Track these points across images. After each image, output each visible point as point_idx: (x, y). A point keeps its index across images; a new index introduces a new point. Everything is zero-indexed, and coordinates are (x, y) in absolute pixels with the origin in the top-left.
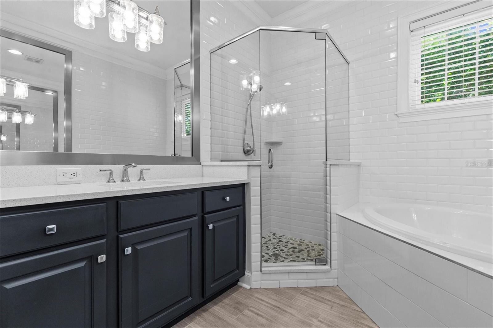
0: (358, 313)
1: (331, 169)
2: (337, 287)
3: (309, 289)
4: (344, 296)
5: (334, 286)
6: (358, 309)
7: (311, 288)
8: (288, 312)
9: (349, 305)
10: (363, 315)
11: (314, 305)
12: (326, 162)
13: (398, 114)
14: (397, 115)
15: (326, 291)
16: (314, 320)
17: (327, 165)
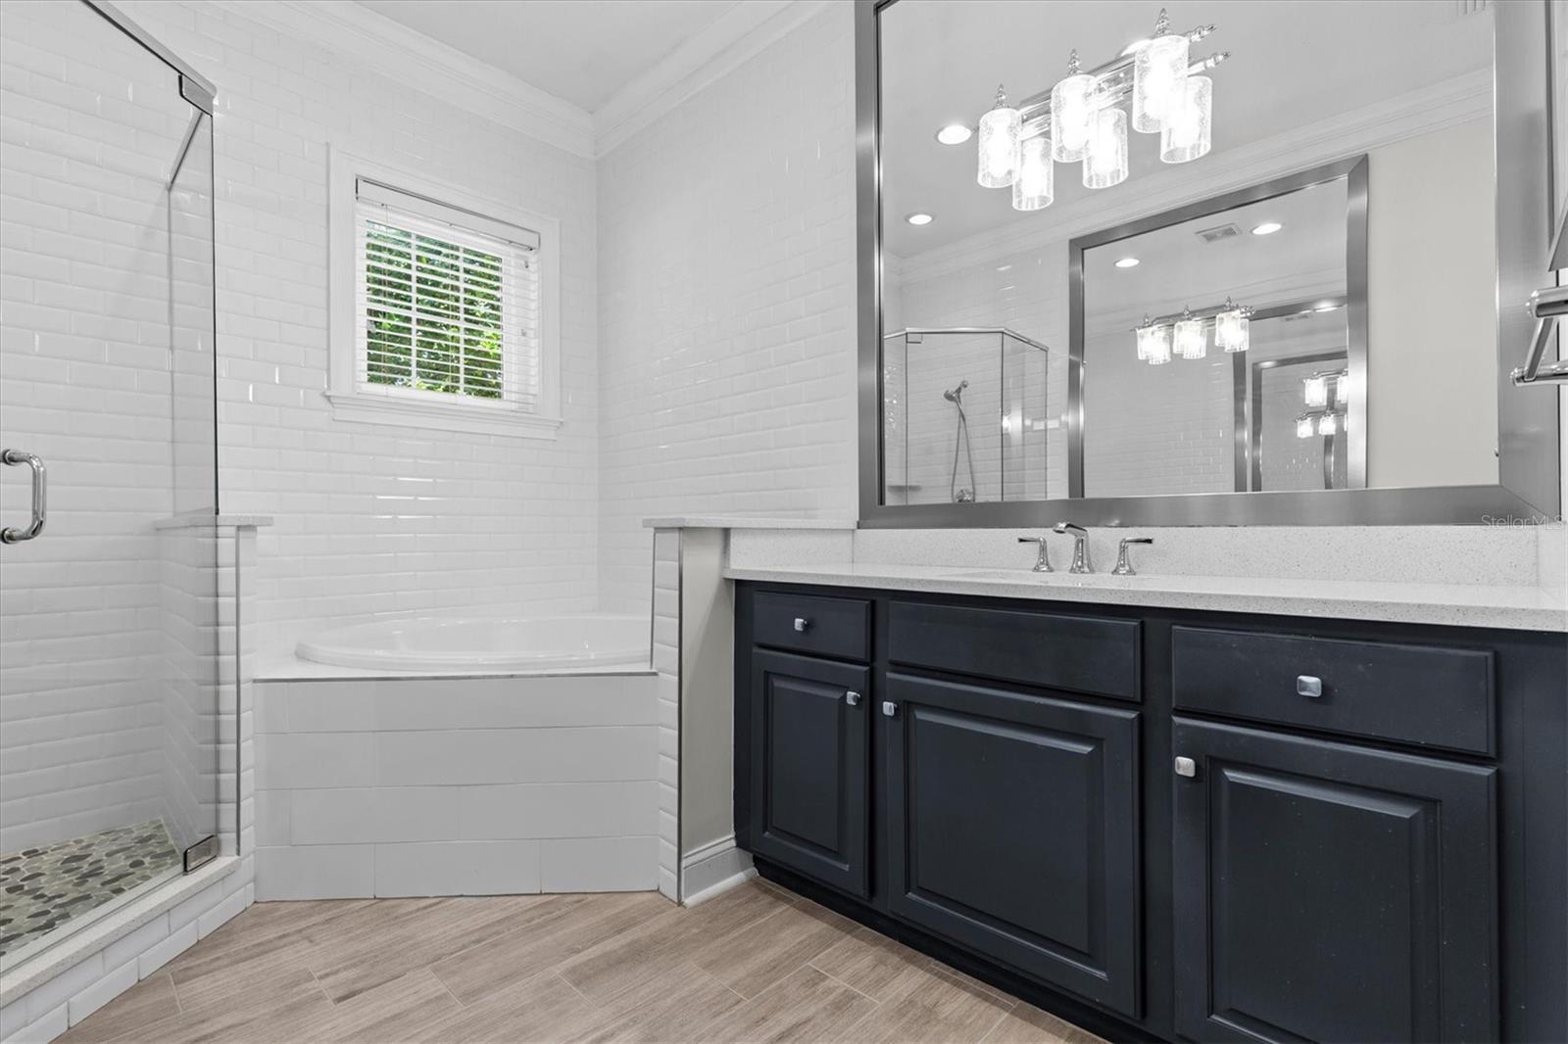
0: (375, 906)
1: (241, 541)
2: (256, 905)
3: (184, 959)
4: (303, 906)
5: (246, 909)
6: (367, 903)
7: (190, 952)
8: (216, 1032)
9: (338, 910)
10: (387, 903)
11: (260, 969)
12: (216, 519)
13: (334, 396)
14: (329, 400)
15: (243, 930)
16: (309, 985)
17: (219, 528)
